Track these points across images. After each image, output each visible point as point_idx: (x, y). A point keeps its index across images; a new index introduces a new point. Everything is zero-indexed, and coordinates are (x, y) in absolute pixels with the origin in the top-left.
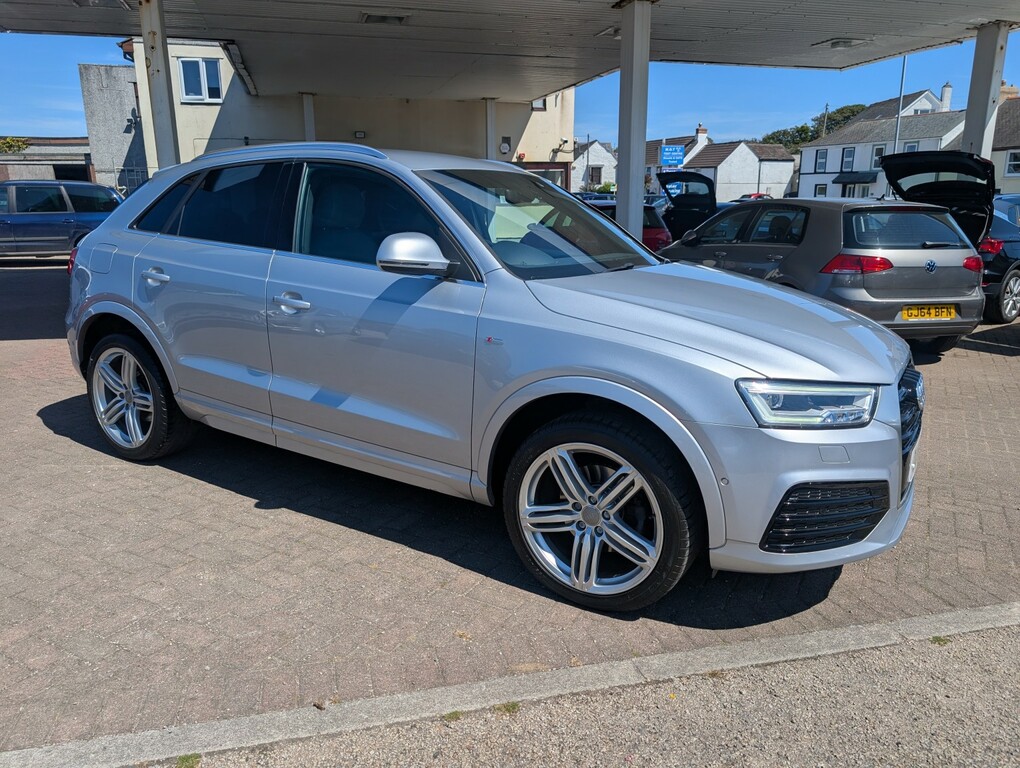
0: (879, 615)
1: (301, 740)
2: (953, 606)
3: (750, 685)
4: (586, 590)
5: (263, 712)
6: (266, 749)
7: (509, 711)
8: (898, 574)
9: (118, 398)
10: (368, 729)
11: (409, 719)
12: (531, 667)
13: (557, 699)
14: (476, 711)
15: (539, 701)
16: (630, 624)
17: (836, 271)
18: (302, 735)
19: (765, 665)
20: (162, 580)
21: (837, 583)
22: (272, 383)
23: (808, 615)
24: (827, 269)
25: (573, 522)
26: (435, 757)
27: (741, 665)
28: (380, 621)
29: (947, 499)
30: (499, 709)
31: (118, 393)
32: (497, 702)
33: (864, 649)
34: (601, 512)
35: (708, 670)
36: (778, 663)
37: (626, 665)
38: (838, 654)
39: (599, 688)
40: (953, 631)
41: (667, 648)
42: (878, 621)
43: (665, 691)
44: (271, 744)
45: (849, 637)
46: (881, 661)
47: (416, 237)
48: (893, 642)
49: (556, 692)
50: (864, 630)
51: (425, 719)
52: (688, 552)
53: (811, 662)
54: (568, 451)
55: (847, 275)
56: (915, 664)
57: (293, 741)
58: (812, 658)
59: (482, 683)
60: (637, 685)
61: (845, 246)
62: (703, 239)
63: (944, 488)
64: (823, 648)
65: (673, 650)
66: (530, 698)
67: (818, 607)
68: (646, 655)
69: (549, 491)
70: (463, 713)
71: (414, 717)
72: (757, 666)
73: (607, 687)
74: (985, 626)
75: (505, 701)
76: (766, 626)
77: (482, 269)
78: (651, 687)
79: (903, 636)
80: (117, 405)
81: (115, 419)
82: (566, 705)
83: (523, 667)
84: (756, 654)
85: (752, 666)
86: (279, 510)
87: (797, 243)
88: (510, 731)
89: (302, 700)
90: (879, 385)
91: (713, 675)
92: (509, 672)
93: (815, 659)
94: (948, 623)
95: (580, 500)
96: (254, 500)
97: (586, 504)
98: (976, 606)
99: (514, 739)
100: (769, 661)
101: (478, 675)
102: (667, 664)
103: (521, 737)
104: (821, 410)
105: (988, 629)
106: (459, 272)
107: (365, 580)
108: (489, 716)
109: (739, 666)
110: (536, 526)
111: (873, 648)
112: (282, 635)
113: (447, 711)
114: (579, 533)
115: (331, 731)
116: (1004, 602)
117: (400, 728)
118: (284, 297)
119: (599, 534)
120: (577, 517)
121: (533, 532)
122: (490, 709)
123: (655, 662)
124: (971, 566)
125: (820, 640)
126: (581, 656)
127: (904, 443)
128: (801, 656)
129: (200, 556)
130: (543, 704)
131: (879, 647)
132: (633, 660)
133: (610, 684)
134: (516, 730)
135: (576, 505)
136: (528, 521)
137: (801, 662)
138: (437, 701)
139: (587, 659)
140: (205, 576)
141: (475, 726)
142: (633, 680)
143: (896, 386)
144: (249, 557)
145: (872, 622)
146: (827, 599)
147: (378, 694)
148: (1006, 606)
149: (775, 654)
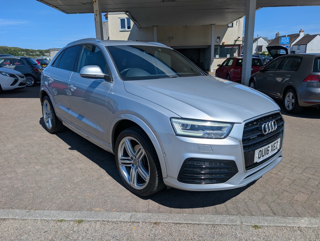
0: (240, 213)
1: (15, 219)
2: (275, 214)
3: (165, 230)
4: (133, 187)
5: (14, 209)
6: (4, 220)
7: (79, 222)
8: (263, 198)
9: (48, 114)
10: (35, 220)
11: (48, 219)
12: (98, 209)
13: (96, 222)
14: (69, 221)
15: (91, 221)
17: (309, 81)
18: (17, 218)
19: (177, 223)
20: (26, 167)
21: (234, 198)
22: (70, 112)
23: (211, 208)
24: (305, 80)
26: (44, 232)
27: (168, 222)
28: (69, 187)
29: (311, 172)
30: (76, 221)
32: (77, 219)
33: (221, 225)
34: (137, 161)
35: (155, 221)
36: (182, 223)
37: (129, 214)
38: (209, 224)
39: (113, 220)
40: (266, 224)
41: (148, 211)
42: (237, 215)
43: (134, 227)
44: (7, 219)
45: (217, 219)
46: (221, 230)
47: (96, 67)
48: (235, 224)
49: (98, 219)
50: (228, 216)
51: (52, 220)
52: (157, 178)
53: (196, 225)
54: (129, 139)
55: (315, 82)
56: (238, 234)
57: (13, 219)
58: (197, 224)
59: (79, 212)
60: (126, 222)
61: (313, 72)
63: (314, 168)
64: (205, 221)
65: (150, 212)
66: (88, 219)
67: (217, 206)
68: (139, 212)
69: (125, 154)
70: (65, 220)
71: (50, 219)
72: (174, 223)
73: (116, 221)
74: (282, 225)
75: (80, 219)
76: (191, 210)
77: (114, 77)
78: (130, 223)
79: (242, 222)
80: (47, 116)
81: (47, 120)
82: (98, 224)
83: (96, 209)
84: (178, 219)
85: (172, 223)
86: (74, 150)
87: (296, 70)
88: (73, 229)
89: (27, 207)
90: (234, 123)
91: (155, 223)
92: (91, 210)
93: (199, 225)
94: (266, 221)
95: (132, 156)
96: (70, 147)
97: (134, 158)
98: (285, 216)
99: (72, 232)
100: (180, 222)
101: (81, 209)
102: (143, 217)
103: (75, 232)
104: (204, 131)
105: (282, 226)
106: (108, 78)
107: (78, 174)
108: (72, 223)
109: (167, 222)
110: (122, 163)
111: (225, 225)
112: (40, 187)
113: (61, 219)
114: (132, 167)
115: (25, 218)
116: (300, 216)
117: (44, 221)
118: (72, 86)
119: (137, 168)
120: (132, 162)
121: (122, 166)
122: (74, 221)
123: (139, 215)
124: (298, 200)
125: (207, 218)
126: (118, 209)
127: (244, 147)
128: (194, 222)
129: (41, 161)
130: (91, 222)
131: (228, 225)
132: (133, 213)
133: (118, 220)
134: (75, 229)
135: (132, 158)
136: (120, 162)
137: (192, 225)
138: (61, 215)
139: (118, 210)
140: (37, 167)
141: (65, 225)
142: (126, 220)
143: (243, 124)
144: (53, 163)
145: (234, 215)
146: (224, 204)
147: (48, 210)
148: (300, 218)
149: (184, 220)
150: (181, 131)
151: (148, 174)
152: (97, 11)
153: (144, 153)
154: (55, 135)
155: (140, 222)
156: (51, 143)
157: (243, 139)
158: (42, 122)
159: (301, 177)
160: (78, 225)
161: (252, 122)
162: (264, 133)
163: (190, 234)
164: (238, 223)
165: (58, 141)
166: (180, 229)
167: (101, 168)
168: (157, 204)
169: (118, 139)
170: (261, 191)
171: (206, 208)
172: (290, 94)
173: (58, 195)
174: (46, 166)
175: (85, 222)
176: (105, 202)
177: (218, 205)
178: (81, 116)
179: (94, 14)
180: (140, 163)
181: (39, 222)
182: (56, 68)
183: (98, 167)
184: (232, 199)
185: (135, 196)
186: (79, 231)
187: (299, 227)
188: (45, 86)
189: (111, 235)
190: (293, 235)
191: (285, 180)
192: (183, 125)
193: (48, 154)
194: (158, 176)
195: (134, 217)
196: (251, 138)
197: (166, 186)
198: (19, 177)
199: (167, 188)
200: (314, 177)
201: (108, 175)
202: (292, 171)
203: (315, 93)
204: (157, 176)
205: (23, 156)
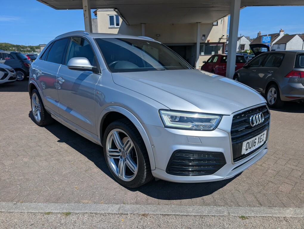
0: (227, 204)
1: (1, 212)
2: (261, 205)
3: (154, 221)
4: (121, 179)
7: (66, 215)
8: (249, 189)
9: (37, 107)
10: (22, 212)
11: (35, 212)
12: (87, 201)
13: (84, 214)
14: (56, 213)
15: (78, 213)
16: (131, 192)
18: (3, 211)
19: (165, 215)
21: (221, 189)
22: (58, 105)
23: (198, 199)
24: (287, 76)
25: (120, 155)
26: (31, 225)
27: (157, 213)
28: (57, 180)
29: (294, 164)
30: (64, 214)
31: (36, 106)
32: (65, 211)
33: (209, 216)
34: (126, 153)
35: (143, 213)
36: (170, 215)
37: (117, 206)
38: (197, 215)
40: (253, 215)
41: (137, 203)
42: (224, 206)
43: (122, 219)
45: (205, 210)
46: (208, 221)
47: (85, 59)
48: (223, 215)
49: (85, 211)
50: (215, 208)
51: (39, 212)
52: (145, 170)
53: (184, 217)
54: (117, 132)
55: (296, 78)
56: (225, 225)
58: (185, 215)
59: (67, 204)
60: (115, 214)
61: (294, 68)
62: (251, 66)
63: (297, 159)
64: (193, 212)
65: (138, 204)
66: (76, 212)
68: (127, 204)
69: (114, 146)
70: (52, 213)
71: (37, 211)
72: (162, 215)
73: (104, 213)
74: (268, 215)
75: (67, 211)
76: (179, 201)
77: (102, 69)
78: (118, 215)
79: (229, 213)
80: (36, 109)
81: (36, 114)
82: (85, 216)
83: (84, 201)
84: (166, 210)
85: (160, 214)
86: (63, 143)
87: (279, 67)
88: (60, 222)
89: (13, 200)
90: (223, 115)
91: (144, 215)
92: (79, 202)
93: (187, 216)
94: (253, 211)
95: (120, 148)
96: (59, 139)
97: (122, 150)
98: (271, 207)
99: (59, 224)
100: (169, 213)
101: (69, 201)
102: (131, 208)
103: (62, 224)
104: (193, 123)
105: (268, 217)
106: (96, 70)
107: (66, 166)
108: (59, 215)
109: (155, 214)
110: (110, 155)
111: (213, 216)
112: (28, 180)
113: (48, 211)
114: (120, 159)
115: (11, 211)
116: (286, 207)
117: (30, 214)
118: (60, 79)
119: (126, 161)
120: (120, 154)
121: (110, 158)
122: (61, 213)
123: (128, 207)
124: (283, 191)
125: (194, 209)
126: (106, 200)
127: (233, 139)
128: (182, 214)
129: (29, 154)
130: (79, 215)
131: (216, 216)
132: (121, 205)
133: (106, 212)
134: (62, 222)
135: (120, 150)
136: (108, 154)
137: (180, 216)
138: (48, 207)
139: (107, 202)
140: (25, 160)
141: (52, 218)
142: (115, 212)
143: (232, 116)
144: (41, 155)
145: (221, 206)
146: (211, 195)
147: (35, 202)
148: (285, 209)
149: (172, 212)
150: (170, 123)
151: (137, 166)
152: (86, 6)
153: (132, 145)
154: (44, 128)
155: (128, 214)
156: (40, 135)
157: (231, 131)
158: (31, 115)
159: (284, 168)
160: (65, 218)
161: (240, 115)
162: (252, 126)
163: (178, 226)
164: (226, 213)
165: (46, 134)
166: (168, 220)
167: (89, 160)
168: (146, 195)
169: (106, 132)
170: (247, 182)
171: (194, 200)
172: (272, 89)
173: (45, 187)
174: (34, 158)
175: (72, 214)
176: (93, 194)
177: (205, 196)
178: (69, 109)
179: (83, 10)
180: (128, 155)
181: (26, 215)
182: (44, 61)
183: (87, 159)
184: (219, 190)
185: (123, 188)
186: (66, 224)
187: (285, 218)
188: (34, 79)
189: (99, 227)
190: (279, 225)
191: (269, 171)
192: (172, 117)
193: (37, 146)
194: (147, 168)
195: (122, 208)
196: (239, 130)
197: (154, 178)
198: (7, 170)
199: (156, 180)
200: (297, 168)
201: (97, 167)
202: (276, 163)
203: (296, 88)
204: (145, 168)
205: (11, 148)
